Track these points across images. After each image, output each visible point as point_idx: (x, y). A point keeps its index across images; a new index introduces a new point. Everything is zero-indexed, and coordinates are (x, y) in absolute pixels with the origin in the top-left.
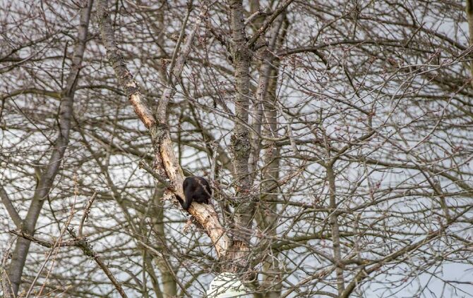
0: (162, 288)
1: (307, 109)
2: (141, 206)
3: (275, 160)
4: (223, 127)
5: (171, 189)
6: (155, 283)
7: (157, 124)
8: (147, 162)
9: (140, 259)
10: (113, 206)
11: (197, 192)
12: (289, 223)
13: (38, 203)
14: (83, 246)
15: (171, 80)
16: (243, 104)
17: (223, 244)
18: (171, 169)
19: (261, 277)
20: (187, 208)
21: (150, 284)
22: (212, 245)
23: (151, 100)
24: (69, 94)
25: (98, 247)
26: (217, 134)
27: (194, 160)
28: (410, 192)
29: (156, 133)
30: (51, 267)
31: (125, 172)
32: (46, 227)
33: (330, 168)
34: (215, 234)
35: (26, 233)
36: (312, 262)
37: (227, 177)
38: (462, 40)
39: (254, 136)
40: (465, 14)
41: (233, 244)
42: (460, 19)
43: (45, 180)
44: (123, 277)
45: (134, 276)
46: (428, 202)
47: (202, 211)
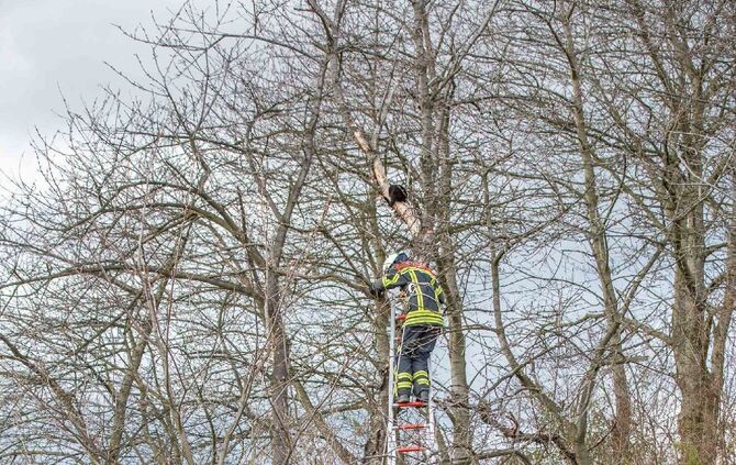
0: (375, 260)
1: (468, 140)
2: (360, 205)
3: (448, 174)
4: (413, 153)
5: (381, 193)
6: (370, 256)
7: (371, 150)
8: (365, 178)
9: (359, 241)
10: (342, 208)
11: (398, 195)
12: (458, 214)
13: (292, 203)
14: (326, 233)
15: (381, 123)
16: (429, 137)
17: (415, 229)
18: (381, 180)
19: (440, 250)
20: (391, 205)
21: (366, 257)
22: (409, 229)
23: (367, 137)
24: (311, 132)
25: (333, 234)
26: (410, 158)
27: (396, 176)
28: (538, 193)
29: (372, 156)
30: (302, 245)
31: (349, 184)
32: (297, 220)
33: (485, 177)
34: (410, 222)
35: (285, 224)
36: (474, 240)
37: (417, 186)
38: (568, 96)
39: (434, 158)
40: (570, 81)
41: (423, 229)
42: (566, 84)
43: (295, 191)
44: (350, 253)
45: (357, 252)
46: (549, 201)
47: (401, 207)
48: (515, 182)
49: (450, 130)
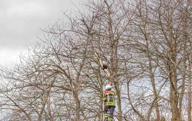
0: (100, 82)
1: (122, 54)
2: (96, 70)
3: (117, 62)
4: (109, 57)
5: (101, 67)
6: (99, 81)
7: (99, 57)
8: (97, 63)
9: (96, 78)
10: (92, 70)
12: (119, 72)
13: (81, 70)
14: (88, 76)
15: (100, 50)
16: (112, 53)
17: (109, 75)
18: (101, 64)
19: (115, 80)
20: (103, 69)
21: (98, 82)
22: (107, 76)
23: (97, 53)
24: (85, 53)
25: (90, 76)
27: (105, 63)
28: (138, 67)
29: (98, 58)
30: (83, 79)
31: (94, 65)
32: (82, 73)
33: (125, 63)
34: (108, 73)
35: (79, 74)
36: (123, 78)
37: (109, 65)
38: (145, 44)
39: (114, 59)
40: (145, 40)
41: (111, 75)
42: (144, 41)
43: (81, 66)
44: (94, 81)
45: (96, 81)
46: (141, 69)
47: (106, 70)
48: (132, 64)
49: (117, 52)
